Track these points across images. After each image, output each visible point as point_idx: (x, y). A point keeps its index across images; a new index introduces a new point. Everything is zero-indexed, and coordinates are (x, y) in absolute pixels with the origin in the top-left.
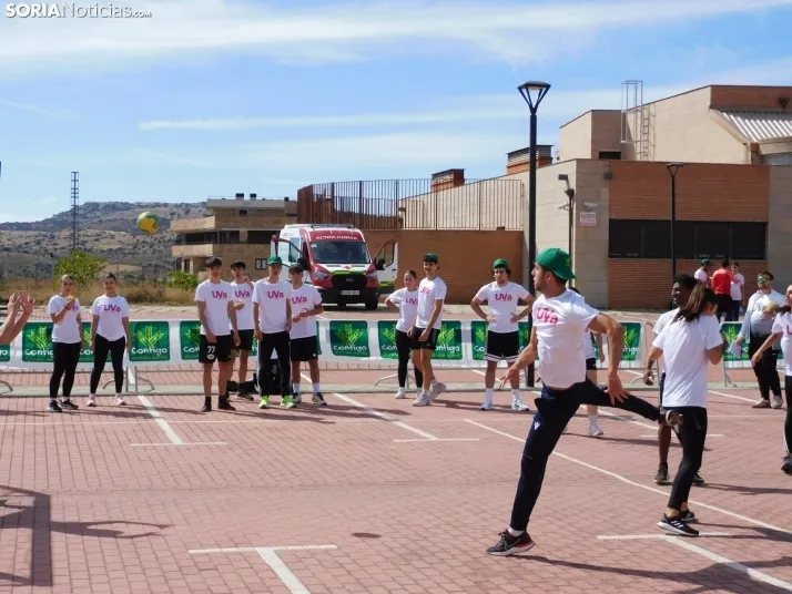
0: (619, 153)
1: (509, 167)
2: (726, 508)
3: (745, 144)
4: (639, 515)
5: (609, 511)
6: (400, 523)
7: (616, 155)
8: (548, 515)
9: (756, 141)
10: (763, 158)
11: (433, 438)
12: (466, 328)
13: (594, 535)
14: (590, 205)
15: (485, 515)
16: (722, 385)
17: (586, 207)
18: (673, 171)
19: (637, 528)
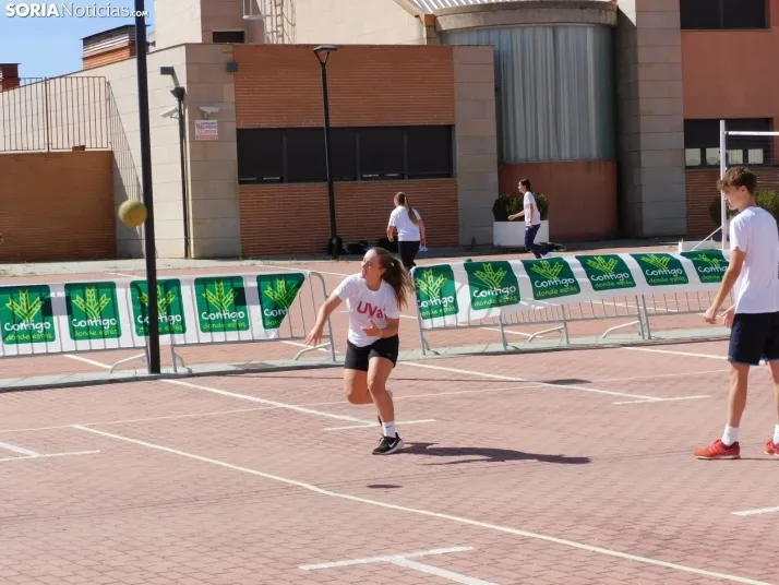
0: (242, 34)
1: (85, 59)
2: (461, 515)
3: (417, 16)
4: (348, 533)
5: (307, 532)
6: (20, 573)
7: (238, 37)
8: (224, 545)
9: (431, 12)
10: (443, 35)
11: (34, 455)
12: (58, 295)
13: (295, 564)
14: (208, 110)
15: (137, 553)
16: (418, 353)
17: (203, 113)
18: (323, 58)
19: (350, 551)
